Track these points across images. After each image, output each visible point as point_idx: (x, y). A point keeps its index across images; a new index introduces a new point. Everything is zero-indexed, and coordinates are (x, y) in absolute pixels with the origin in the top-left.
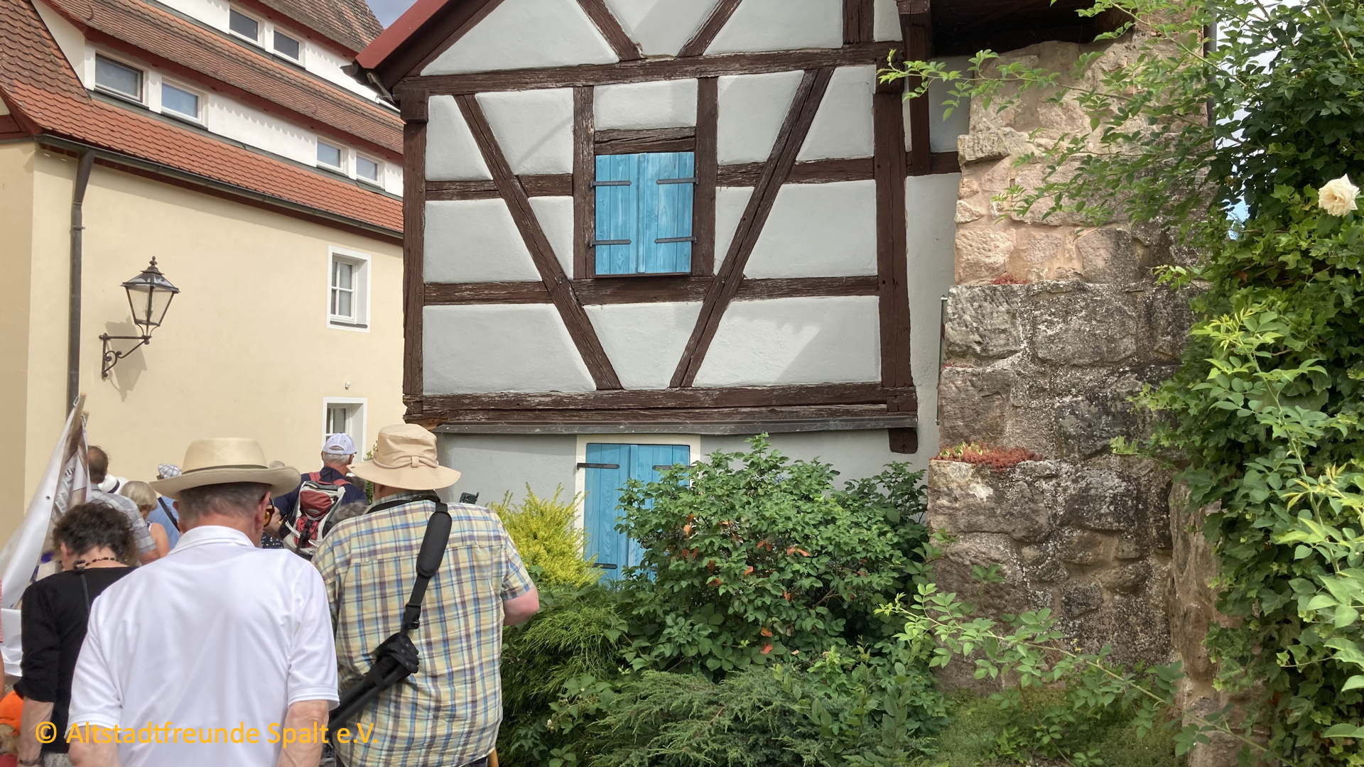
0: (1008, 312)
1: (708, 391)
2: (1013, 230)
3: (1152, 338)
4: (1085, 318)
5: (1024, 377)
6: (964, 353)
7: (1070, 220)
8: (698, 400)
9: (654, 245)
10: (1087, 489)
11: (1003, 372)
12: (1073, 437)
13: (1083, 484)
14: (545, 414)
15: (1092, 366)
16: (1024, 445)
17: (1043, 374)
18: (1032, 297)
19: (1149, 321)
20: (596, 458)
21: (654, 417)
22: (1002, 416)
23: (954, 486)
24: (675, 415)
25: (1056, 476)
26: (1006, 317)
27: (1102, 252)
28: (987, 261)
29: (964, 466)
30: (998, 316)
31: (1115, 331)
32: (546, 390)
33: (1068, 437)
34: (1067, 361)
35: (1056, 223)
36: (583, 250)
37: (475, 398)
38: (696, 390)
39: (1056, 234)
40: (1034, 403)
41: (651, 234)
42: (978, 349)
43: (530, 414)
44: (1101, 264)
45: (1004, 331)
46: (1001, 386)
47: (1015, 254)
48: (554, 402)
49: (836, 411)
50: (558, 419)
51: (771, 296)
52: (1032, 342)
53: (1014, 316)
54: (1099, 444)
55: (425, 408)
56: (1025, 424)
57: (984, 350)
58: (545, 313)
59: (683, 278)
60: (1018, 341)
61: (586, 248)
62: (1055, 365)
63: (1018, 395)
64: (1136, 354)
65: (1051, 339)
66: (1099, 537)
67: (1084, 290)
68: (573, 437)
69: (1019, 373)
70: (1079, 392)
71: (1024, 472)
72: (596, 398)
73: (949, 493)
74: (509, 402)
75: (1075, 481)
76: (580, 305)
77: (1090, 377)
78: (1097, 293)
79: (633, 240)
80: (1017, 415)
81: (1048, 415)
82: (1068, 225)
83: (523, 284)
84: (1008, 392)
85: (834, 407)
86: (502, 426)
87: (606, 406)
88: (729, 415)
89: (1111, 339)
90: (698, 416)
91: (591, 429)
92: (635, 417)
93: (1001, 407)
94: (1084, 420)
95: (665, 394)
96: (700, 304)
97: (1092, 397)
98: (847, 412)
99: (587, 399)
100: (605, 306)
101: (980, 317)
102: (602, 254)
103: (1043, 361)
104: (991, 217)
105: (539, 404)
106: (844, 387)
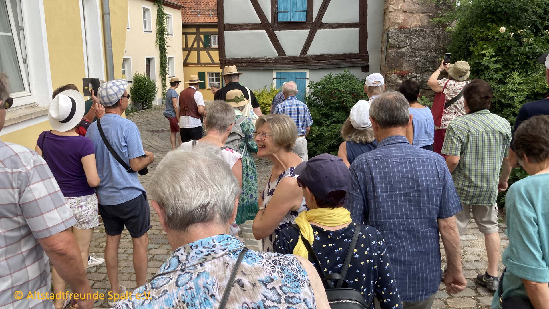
0: (405, 36)
1: (311, 56)
2: (404, 14)
3: (439, 43)
4: (423, 38)
5: (408, 53)
6: (394, 47)
7: (418, 12)
8: (308, 58)
9: (295, 13)
10: (424, 80)
11: (404, 52)
12: (420, 68)
13: (423, 79)
14: (263, 63)
15: (424, 50)
16: (408, 70)
17: (413, 52)
18: (410, 33)
19: (438, 39)
20: (279, 76)
21: (295, 64)
22: (403, 63)
23: (393, 80)
24: (301, 63)
25: (416, 77)
26: (404, 37)
27: (426, 20)
28: (397, 22)
29: (395, 75)
30: (402, 37)
31: (430, 41)
32: (263, 57)
33: (419, 67)
34: (419, 49)
35: (415, 12)
36: (274, 14)
37: (242, 59)
38: (308, 56)
39: (415, 15)
40: (411, 59)
41: (294, 9)
42: (398, 46)
43: (258, 64)
44: (426, 23)
45: (404, 41)
46: (403, 55)
47: (404, 20)
48: (266, 60)
49: (347, 61)
50: (267, 65)
51: (329, 28)
52: (410, 44)
53: (406, 37)
54: (427, 69)
55: (227, 62)
56: (408, 64)
57: (399, 46)
58: (263, 33)
59: (304, 23)
60: (407, 44)
61: (275, 13)
62: (416, 50)
63: (407, 57)
64: (435, 47)
65: (415, 43)
66: (426, 91)
67: (423, 31)
68: (272, 70)
69: (407, 52)
70: (421, 56)
71: (409, 76)
72: (278, 59)
73: (392, 82)
74: (252, 60)
75: (421, 78)
76: (273, 31)
77: (424, 53)
78: (426, 32)
79: (289, 11)
80: (406, 62)
81: (414, 62)
82: (418, 13)
83: (256, 24)
84: (405, 57)
85: (346, 60)
86: (250, 67)
87: (281, 61)
88: (317, 63)
89: (429, 43)
90: (308, 63)
91: (277, 68)
92: (290, 64)
93: (403, 60)
94: (423, 63)
95: (299, 57)
96: (309, 30)
97: (425, 58)
98: (350, 61)
99: (275, 59)
100: (281, 31)
101: (398, 37)
102: (280, 15)
103: (413, 49)
104: (399, 10)
105: (261, 60)
106: (349, 54)
